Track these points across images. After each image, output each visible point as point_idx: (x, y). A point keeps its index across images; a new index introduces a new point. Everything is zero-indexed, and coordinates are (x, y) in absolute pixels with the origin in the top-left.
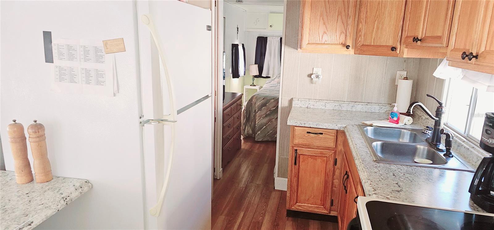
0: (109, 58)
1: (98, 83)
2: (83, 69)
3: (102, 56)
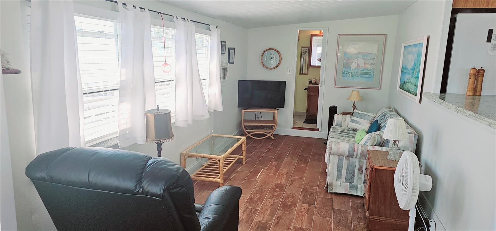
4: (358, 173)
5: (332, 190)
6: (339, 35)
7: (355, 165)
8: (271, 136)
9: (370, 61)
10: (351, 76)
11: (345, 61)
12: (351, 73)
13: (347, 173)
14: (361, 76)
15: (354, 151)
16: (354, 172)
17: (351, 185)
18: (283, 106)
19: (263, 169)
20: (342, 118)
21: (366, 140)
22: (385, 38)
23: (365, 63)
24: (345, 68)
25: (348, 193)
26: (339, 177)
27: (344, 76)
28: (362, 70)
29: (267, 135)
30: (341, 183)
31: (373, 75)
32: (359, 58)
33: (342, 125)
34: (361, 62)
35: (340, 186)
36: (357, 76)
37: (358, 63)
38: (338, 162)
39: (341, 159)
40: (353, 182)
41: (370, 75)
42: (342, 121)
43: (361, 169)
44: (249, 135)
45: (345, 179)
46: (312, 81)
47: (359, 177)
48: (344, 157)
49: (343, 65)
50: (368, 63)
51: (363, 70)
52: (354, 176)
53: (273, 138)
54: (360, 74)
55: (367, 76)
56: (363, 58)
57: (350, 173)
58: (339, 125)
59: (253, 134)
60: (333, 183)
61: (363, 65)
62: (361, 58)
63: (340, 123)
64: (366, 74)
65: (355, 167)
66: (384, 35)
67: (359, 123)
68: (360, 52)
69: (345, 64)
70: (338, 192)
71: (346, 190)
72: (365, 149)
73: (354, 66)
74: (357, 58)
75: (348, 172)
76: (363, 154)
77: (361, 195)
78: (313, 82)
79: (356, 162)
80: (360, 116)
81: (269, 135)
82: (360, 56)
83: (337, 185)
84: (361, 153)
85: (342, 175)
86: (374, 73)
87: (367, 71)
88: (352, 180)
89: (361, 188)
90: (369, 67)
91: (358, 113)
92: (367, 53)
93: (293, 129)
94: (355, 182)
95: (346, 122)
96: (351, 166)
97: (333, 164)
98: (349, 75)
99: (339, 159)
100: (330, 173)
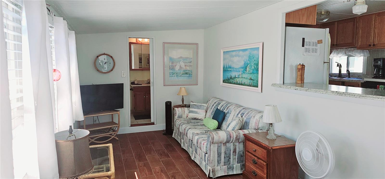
0: (319, 45)
1: (316, 52)
2: (312, 48)
3: (317, 45)
4: (233, 155)
5: (215, 175)
6: (164, 43)
7: (230, 149)
8: (115, 137)
9: (188, 64)
10: (176, 76)
11: (170, 64)
12: (175, 73)
13: (225, 158)
14: (183, 75)
15: (231, 137)
16: (230, 154)
17: (229, 167)
18: (122, 107)
19: (135, 173)
20: (182, 111)
21: (234, 126)
22: (197, 46)
23: (185, 65)
24: (171, 69)
25: (227, 174)
26: (219, 162)
27: (170, 77)
28: (183, 71)
29: (111, 137)
30: (221, 167)
31: (192, 74)
32: (181, 62)
33: (182, 116)
34: (183, 64)
35: (221, 170)
36: (181, 76)
37: (180, 65)
38: (218, 149)
39: (220, 146)
40: (230, 164)
41: (189, 74)
42: (182, 113)
43: (235, 151)
44: (93, 140)
45: (224, 162)
46: (134, 82)
47: (234, 158)
48: (222, 144)
49: (170, 67)
50: (187, 65)
51: (185, 71)
52: (230, 158)
53: (117, 139)
54: (182, 74)
55: (188, 75)
56: (183, 61)
57: (227, 156)
58: (180, 117)
59: (96, 139)
60: (215, 169)
61: (184, 67)
62: (182, 61)
63: (181, 115)
64: (186, 73)
65: (231, 150)
66: (196, 44)
67: (197, 113)
68: (181, 57)
69: (171, 66)
70: (219, 176)
71: (225, 172)
72: (238, 134)
73: (177, 68)
74: (179, 62)
75: (226, 156)
76: (237, 138)
77: (236, 173)
78: (136, 83)
79: (231, 146)
80: (197, 107)
81: (113, 137)
82: (181, 60)
83: (218, 170)
84: (236, 138)
85: (222, 160)
86: (192, 73)
87: (187, 72)
88: (229, 163)
89: (236, 167)
90: (188, 68)
91: (195, 105)
92: (185, 57)
93: (131, 127)
94: (231, 163)
95: (186, 113)
96: (228, 150)
97: (214, 152)
98: (174, 75)
99: (218, 147)
100: (212, 160)
